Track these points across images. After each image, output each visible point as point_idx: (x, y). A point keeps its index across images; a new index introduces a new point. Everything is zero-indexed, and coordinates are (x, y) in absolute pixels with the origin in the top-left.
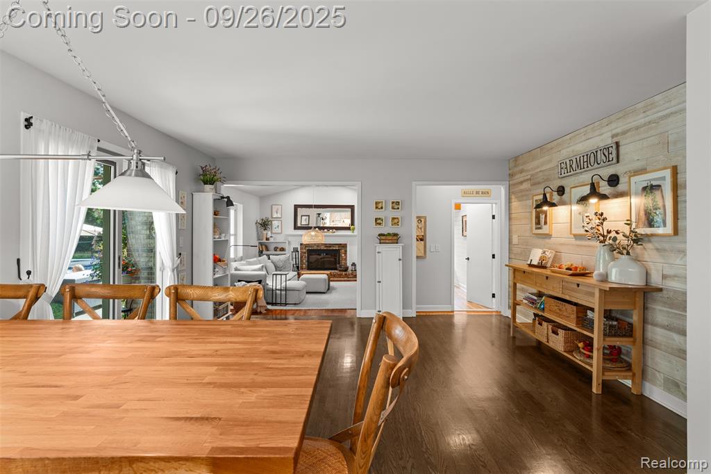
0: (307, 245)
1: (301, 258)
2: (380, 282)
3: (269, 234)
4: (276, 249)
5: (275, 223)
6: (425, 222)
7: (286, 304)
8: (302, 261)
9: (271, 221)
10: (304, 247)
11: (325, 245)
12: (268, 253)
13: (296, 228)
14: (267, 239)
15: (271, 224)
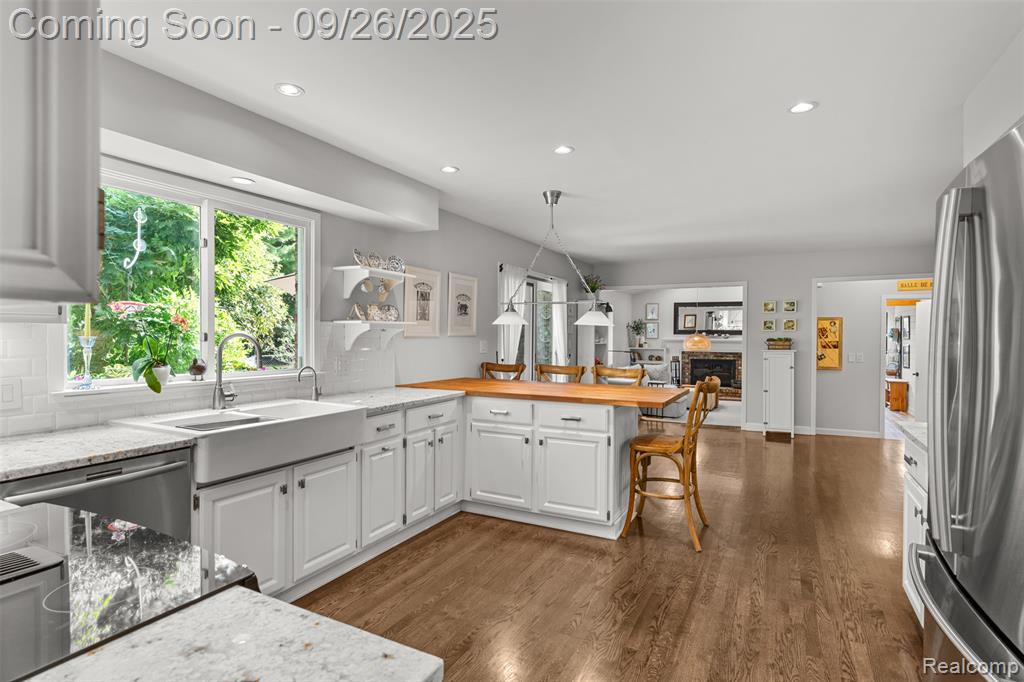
0: (690, 354)
1: (683, 369)
2: (766, 391)
3: (643, 340)
4: (651, 358)
5: (650, 327)
6: (841, 325)
7: (663, 417)
8: (683, 373)
9: (645, 324)
10: (686, 356)
11: (715, 354)
12: (641, 362)
13: (676, 331)
14: (641, 346)
15: (646, 327)
